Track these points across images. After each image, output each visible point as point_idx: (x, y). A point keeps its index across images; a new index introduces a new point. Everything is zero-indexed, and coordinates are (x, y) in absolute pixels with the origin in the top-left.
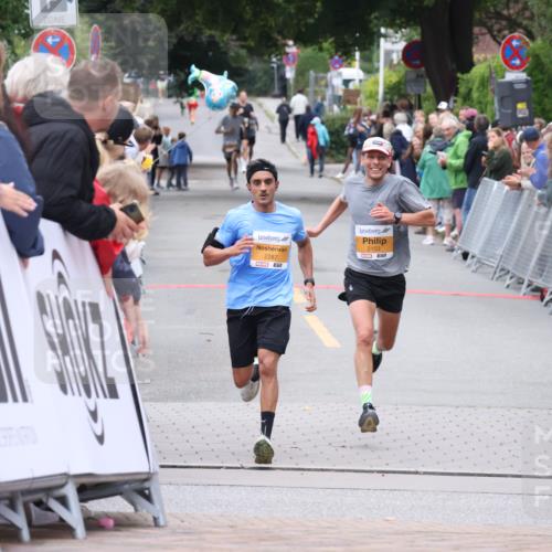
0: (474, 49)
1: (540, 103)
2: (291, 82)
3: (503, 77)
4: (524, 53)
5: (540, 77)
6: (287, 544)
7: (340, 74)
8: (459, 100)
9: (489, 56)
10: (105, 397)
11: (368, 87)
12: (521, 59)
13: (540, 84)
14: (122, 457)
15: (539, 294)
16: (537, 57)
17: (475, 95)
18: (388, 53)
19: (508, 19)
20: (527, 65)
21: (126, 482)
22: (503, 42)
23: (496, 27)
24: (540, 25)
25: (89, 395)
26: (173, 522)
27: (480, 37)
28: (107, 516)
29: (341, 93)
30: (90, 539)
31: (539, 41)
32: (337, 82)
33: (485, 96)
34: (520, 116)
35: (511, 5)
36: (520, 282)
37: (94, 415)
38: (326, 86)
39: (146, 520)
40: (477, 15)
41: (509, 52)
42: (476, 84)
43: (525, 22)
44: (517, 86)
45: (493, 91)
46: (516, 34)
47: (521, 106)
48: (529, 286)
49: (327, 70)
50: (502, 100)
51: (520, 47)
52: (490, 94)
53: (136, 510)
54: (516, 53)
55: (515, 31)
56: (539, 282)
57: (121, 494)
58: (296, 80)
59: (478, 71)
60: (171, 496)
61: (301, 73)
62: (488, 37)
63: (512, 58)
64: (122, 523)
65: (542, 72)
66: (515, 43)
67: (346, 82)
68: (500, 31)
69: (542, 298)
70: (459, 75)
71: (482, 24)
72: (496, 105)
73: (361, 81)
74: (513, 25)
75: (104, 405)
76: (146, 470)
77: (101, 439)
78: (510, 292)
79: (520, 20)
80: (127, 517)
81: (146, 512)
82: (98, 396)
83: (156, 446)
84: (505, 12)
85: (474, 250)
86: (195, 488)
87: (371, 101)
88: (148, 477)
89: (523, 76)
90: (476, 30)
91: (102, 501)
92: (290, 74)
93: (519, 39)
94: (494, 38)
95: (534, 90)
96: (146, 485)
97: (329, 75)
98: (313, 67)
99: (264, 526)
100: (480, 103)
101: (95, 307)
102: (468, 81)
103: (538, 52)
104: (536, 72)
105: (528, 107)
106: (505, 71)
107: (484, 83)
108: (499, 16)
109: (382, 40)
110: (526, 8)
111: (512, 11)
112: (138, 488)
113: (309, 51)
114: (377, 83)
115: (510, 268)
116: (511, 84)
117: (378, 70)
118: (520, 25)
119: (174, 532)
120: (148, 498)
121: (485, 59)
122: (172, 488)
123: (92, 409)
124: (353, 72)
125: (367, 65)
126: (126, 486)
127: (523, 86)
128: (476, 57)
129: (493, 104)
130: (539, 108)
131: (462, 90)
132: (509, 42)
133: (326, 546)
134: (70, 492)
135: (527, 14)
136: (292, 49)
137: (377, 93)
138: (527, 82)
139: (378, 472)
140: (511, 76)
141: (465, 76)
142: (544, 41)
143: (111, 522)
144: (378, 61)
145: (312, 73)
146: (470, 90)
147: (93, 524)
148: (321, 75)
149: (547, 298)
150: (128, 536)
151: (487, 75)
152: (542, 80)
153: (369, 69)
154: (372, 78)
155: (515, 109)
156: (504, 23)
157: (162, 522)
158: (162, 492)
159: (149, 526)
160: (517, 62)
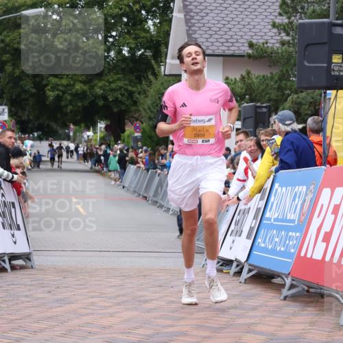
1: (145, 142)
3: (134, 135)
4: (140, 128)
5: (145, 135)
10: (16, 230)
11: (95, 138)
13: (145, 137)
14: (22, 248)
15: (145, 198)
16: (144, 129)
17: (126, 140)
18: (100, 128)
19: (135, 117)
20: (141, 131)
21: (23, 255)
22: (134, 125)
24: (144, 119)
25: (11, 230)
26: (37, 267)
27: (127, 123)
28: (17, 265)
29: (86, 139)
30: (12, 272)
31: (144, 124)
32: (85, 136)
33: (129, 140)
34: (139, 146)
35: (136, 114)
36: (140, 195)
37: (13, 235)
38: (82, 137)
40: (126, 117)
41: (136, 128)
42: (126, 137)
43: (140, 119)
44: (138, 138)
45: (131, 139)
46: (137, 122)
47: (139, 143)
48: (142, 196)
50: (134, 141)
51: (139, 126)
53: (26, 263)
54: (138, 128)
56: (145, 195)
57: (21, 259)
58: (73, 136)
59: (127, 133)
60: (37, 260)
61: (75, 134)
62: (130, 123)
64: (22, 268)
65: (145, 133)
67: (88, 136)
68: (133, 121)
70: (121, 134)
71: (127, 119)
72: (132, 142)
73: (92, 136)
74: (137, 120)
75: (16, 233)
76: (29, 252)
77: (15, 243)
78: (137, 198)
79: (138, 118)
80: (23, 265)
81: (29, 264)
82: (14, 230)
85: (126, 185)
87: (96, 142)
88: (30, 254)
89: (140, 134)
90: (126, 121)
92: (71, 134)
93: (139, 124)
95: (143, 138)
96: (29, 256)
97: (83, 134)
98: (78, 132)
99: (65, 268)
101: (13, 204)
102: (124, 136)
103: (144, 127)
104: (143, 134)
105: (142, 143)
106: (134, 133)
107: (129, 136)
108: (133, 117)
109: (99, 124)
111: (136, 116)
112: (27, 257)
113: (77, 127)
114: (97, 136)
115: (137, 190)
116: (136, 137)
117: (97, 133)
119: (38, 270)
120: (30, 260)
121: (129, 130)
122: (37, 257)
124: (90, 133)
125: (94, 131)
126: (23, 257)
127: (140, 137)
128: (127, 128)
131: (122, 138)
132: (136, 124)
133: (83, 273)
134: (6, 259)
135: (141, 116)
136: (72, 126)
137: (97, 139)
139: (99, 251)
140: (136, 134)
142: (146, 124)
144: (98, 130)
145: (78, 134)
147: (13, 268)
148: (81, 134)
149: (147, 199)
150: (24, 271)
151: (129, 134)
153: (95, 133)
155: (137, 144)
156: (134, 119)
157: (34, 267)
158: (34, 258)
159: (29, 268)
160: (138, 130)
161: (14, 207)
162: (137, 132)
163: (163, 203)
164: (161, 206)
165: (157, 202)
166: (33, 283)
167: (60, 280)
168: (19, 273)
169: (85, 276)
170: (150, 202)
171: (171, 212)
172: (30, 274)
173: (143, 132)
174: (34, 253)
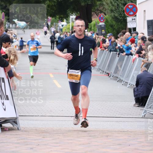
0: (92, 18)
1: (107, 30)
2: (50, 26)
3: (99, 24)
4: (104, 18)
5: (107, 24)
6: (49, 134)
7: (61, 24)
8: (89, 29)
9: (96, 19)
10: (6, 100)
11: (68, 26)
12: (103, 20)
13: (108, 26)
14: (10, 114)
15: (108, 74)
16: (107, 19)
17: (92, 28)
18: (72, 19)
19: (100, 10)
20: (104, 21)
21: (11, 120)
22: (99, 16)
23: (97, 12)
24: (107, 12)
25: (2, 99)
26: (22, 129)
27: (94, 15)
30: (2, 133)
31: (107, 16)
32: (60, 25)
33: (95, 28)
34: (103, 33)
35: (101, 7)
36: (103, 72)
37: (3, 104)
38: (58, 26)
39: (16, 128)
40: (93, 10)
41: (100, 18)
42: (93, 26)
43: (104, 11)
44: (102, 26)
45: (97, 27)
46: (102, 14)
47: (103, 31)
48: (105, 72)
49: (58, 23)
50: (99, 29)
51: (103, 17)
52: (96, 28)
53: (13, 126)
54: (102, 18)
55: (101, 13)
56: (108, 72)
57: (10, 122)
58: (51, 25)
59: (93, 22)
60: (22, 123)
63: (101, 19)
64: (10, 129)
65: (108, 23)
66: (102, 16)
67: (62, 26)
68: (98, 13)
69: (108, 75)
70: (89, 24)
71: (94, 12)
72: (97, 31)
73: (66, 25)
74: (101, 12)
75: (6, 102)
76: (16, 117)
77: (5, 110)
78: (101, 74)
79: (103, 11)
82: (4, 99)
83: (18, 111)
84: (99, 9)
86: (27, 121)
87: (68, 30)
88: (16, 118)
89: (104, 24)
90: (93, 13)
91: (6, 124)
93: (103, 15)
94: (97, 15)
95: (106, 27)
96: (16, 120)
97: (58, 24)
98: (55, 22)
99: (44, 129)
100: (94, 30)
101: (3, 79)
102: (91, 25)
103: (107, 18)
104: (106, 23)
105: (105, 31)
106: (99, 22)
107: (95, 25)
109: (71, 16)
110: (104, 8)
112: (14, 121)
113: (53, 19)
114: (70, 26)
115: (101, 68)
116: (101, 25)
117: (70, 22)
118: (103, 12)
119: (22, 131)
120: (16, 123)
121: (95, 20)
122: (22, 121)
123: (3, 103)
124: (64, 23)
125: (67, 21)
126: (11, 121)
127: (103, 26)
128: (93, 19)
129: (97, 30)
130: (107, 31)
131: (90, 27)
132: (100, 16)
133: (58, 134)
135: (105, 9)
137: (70, 28)
138: (104, 25)
139: (70, 116)
140: (101, 24)
141: (90, 24)
142: (108, 15)
143: (8, 129)
144: (70, 20)
145: (54, 23)
146: (91, 27)
147: (3, 130)
148: (57, 24)
149: (110, 75)
150: (11, 132)
151: (95, 23)
152: (108, 25)
153: (68, 23)
154: (69, 24)
155: (102, 31)
156: (99, 11)
157: (19, 129)
158: (20, 122)
159: (16, 130)
160: (102, 20)
161: (4, 81)
162: (101, 22)
163: (122, 79)
164: (120, 81)
165: (117, 77)
166: (19, 141)
167: (40, 139)
168: (8, 134)
169: (60, 136)
170: (111, 77)
171: (128, 86)
172: (16, 135)
173: (107, 22)
174: (20, 118)
